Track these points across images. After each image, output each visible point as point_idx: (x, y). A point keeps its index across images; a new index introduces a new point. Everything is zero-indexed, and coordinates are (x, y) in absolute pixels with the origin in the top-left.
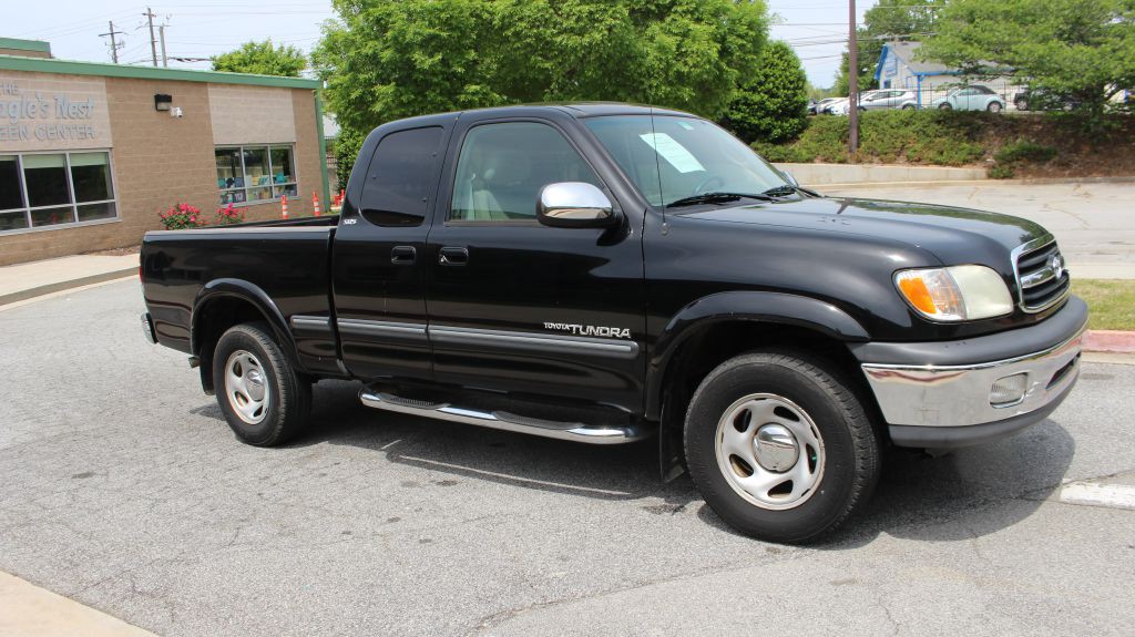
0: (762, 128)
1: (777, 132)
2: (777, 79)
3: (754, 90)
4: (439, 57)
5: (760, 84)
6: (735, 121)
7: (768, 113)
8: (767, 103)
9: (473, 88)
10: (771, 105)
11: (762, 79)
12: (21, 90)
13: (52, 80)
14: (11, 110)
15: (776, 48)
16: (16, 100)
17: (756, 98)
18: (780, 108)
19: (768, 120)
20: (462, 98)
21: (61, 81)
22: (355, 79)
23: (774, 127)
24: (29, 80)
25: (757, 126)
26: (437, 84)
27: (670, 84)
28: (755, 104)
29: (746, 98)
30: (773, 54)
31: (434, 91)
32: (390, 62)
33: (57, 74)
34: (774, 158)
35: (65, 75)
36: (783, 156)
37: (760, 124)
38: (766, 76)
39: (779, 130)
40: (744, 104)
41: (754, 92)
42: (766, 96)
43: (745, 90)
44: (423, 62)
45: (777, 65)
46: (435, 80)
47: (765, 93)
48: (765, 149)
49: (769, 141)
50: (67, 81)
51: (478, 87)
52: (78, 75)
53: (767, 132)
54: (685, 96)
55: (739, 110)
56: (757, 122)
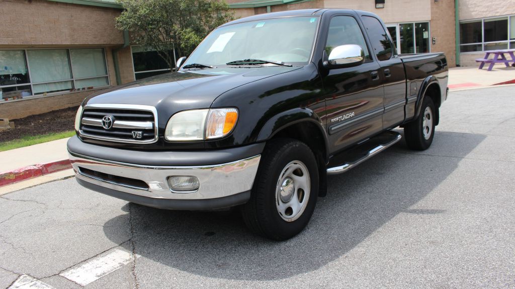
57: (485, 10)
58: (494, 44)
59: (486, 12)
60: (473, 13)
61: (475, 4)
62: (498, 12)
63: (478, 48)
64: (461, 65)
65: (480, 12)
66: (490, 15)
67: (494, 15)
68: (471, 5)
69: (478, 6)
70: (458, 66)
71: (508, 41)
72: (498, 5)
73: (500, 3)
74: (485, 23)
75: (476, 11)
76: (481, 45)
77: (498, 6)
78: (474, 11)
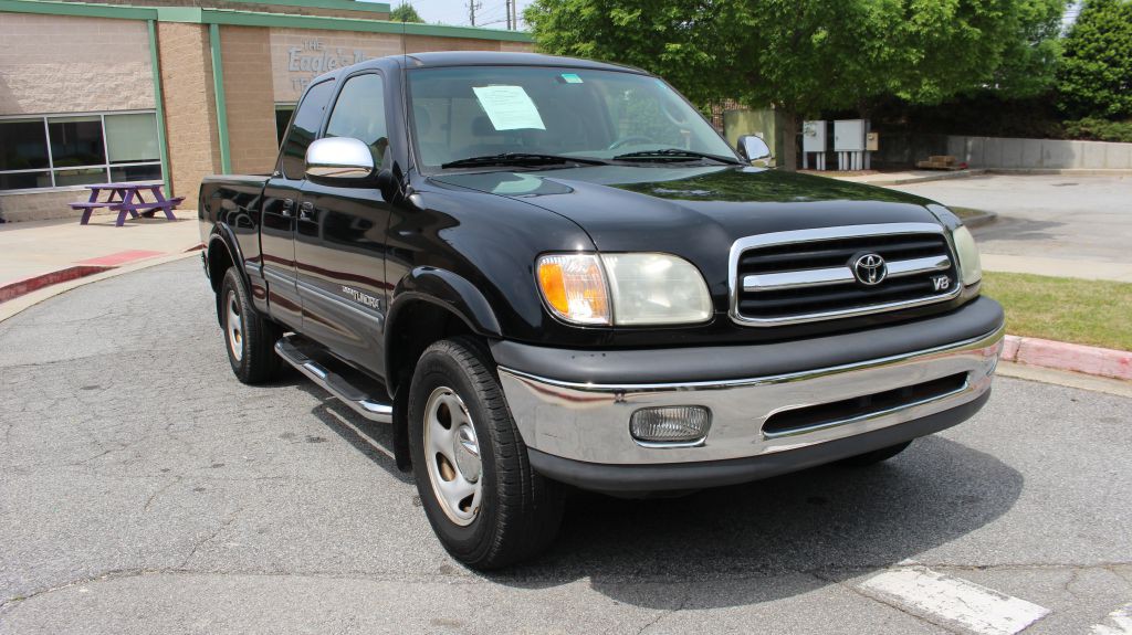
0: (1096, 102)
1: (1115, 107)
2: (1121, 45)
3: (1090, 57)
4: (638, 13)
5: (1100, 50)
6: (1065, 93)
7: (1106, 85)
8: (1106, 73)
9: (673, 47)
10: (1111, 75)
11: (1102, 44)
12: (324, 47)
13: (352, 38)
14: (314, 64)
15: (1125, 8)
16: (318, 56)
17: (1093, 67)
18: (1122, 78)
19: (1105, 93)
20: (664, 57)
21: (361, 39)
22: (559, 38)
23: (1113, 101)
24: (332, 38)
25: (1091, 99)
26: (639, 42)
27: (897, 45)
28: (1091, 74)
29: (1079, 67)
30: (1121, 15)
31: (635, 49)
32: (592, 18)
33: (357, 32)
34: (1108, 136)
35: (363, 33)
36: (1119, 135)
37: (1095, 97)
38: (1108, 42)
39: (1119, 105)
40: (1076, 74)
41: (1090, 61)
42: (1105, 65)
43: (1080, 58)
44: (621, 19)
45: (1124, 28)
46: (635, 38)
47: (1105, 61)
48: (1099, 126)
49: (1106, 118)
50: (365, 39)
51: (679, 46)
52: (375, 33)
53: (1103, 106)
54: (913, 58)
55: (1070, 81)
56: (1091, 95)
57: (51, 97)
58: (76, 173)
59: (52, 101)
60: (20, 102)
61: (23, 81)
62: (79, 105)
65: (39, 100)
66: (62, 109)
67: (71, 108)
68: (15, 82)
69: (32, 87)
71: (108, 166)
72: (77, 89)
73: (82, 87)
74: (52, 126)
75: (28, 97)
76: (46, 174)
77: (78, 93)
78: (23, 97)
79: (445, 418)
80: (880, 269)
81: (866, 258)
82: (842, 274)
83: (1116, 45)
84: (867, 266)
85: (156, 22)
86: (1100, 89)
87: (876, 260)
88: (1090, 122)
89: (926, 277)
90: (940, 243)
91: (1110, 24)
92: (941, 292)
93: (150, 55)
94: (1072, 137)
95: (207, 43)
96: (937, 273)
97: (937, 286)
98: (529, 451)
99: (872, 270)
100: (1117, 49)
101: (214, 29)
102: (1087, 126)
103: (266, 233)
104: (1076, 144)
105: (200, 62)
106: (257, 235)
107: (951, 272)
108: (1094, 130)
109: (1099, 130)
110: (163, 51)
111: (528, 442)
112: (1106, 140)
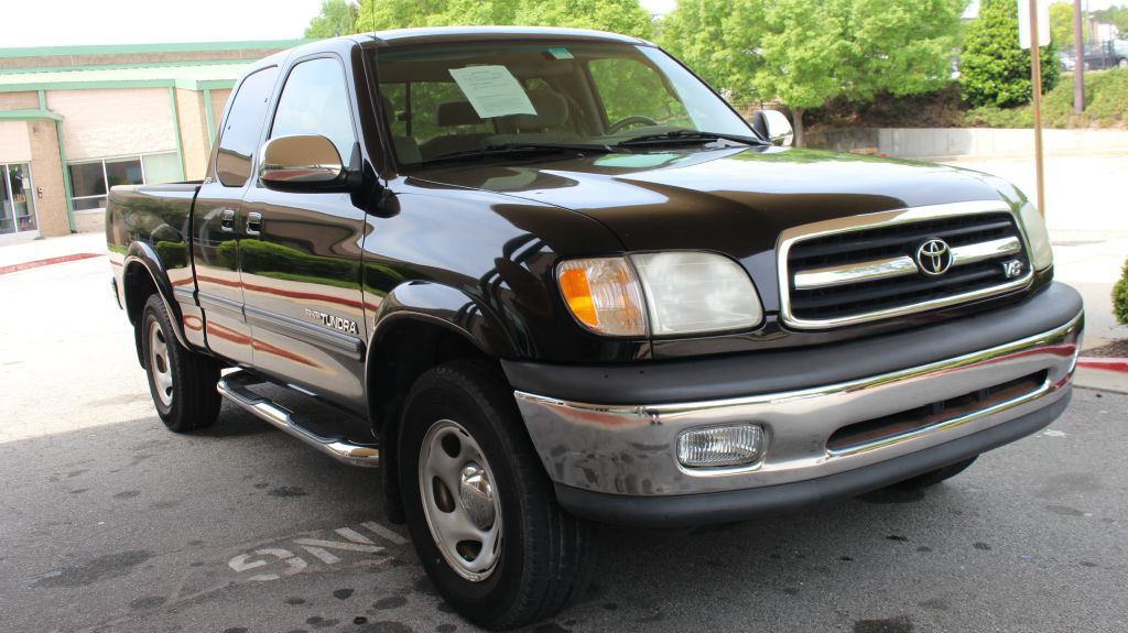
0: (987, 92)
1: (1003, 96)
2: (1004, 39)
3: (977, 52)
5: (984, 45)
7: (992, 77)
8: (991, 66)
10: (996, 67)
11: (987, 39)
17: (980, 60)
18: (1006, 69)
19: (992, 83)
23: (1000, 90)
25: (981, 90)
28: (978, 66)
29: (970, 61)
34: (995, 123)
36: (1002, 122)
37: (984, 88)
38: (993, 36)
39: (1007, 94)
42: (990, 58)
47: (989, 55)
48: (990, 115)
49: (995, 106)
53: (994, 96)
56: (980, 86)
57: (106, 145)
59: (107, 148)
60: (87, 150)
61: (88, 136)
62: (126, 149)
63: (100, 203)
64: (77, 228)
65: (99, 148)
66: (114, 152)
67: (119, 152)
68: (83, 136)
69: (94, 139)
70: (73, 232)
72: (123, 138)
73: (127, 137)
74: (108, 165)
75: (92, 146)
76: (103, 199)
77: (124, 141)
78: (88, 147)
79: (451, 445)
80: (945, 257)
81: (930, 244)
82: (902, 265)
83: (998, 39)
84: (931, 253)
85: (174, 88)
86: (987, 80)
87: (940, 246)
88: (983, 112)
89: (996, 262)
90: (1008, 223)
91: (995, 20)
92: (1013, 278)
93: (171, 112)
94: (971, 125)
95: (202, 103)
96: (1007, 258)
97: (1008, 272)
98: (556, 487)
99: (936, 258)
100: (999, 43)
101: (207, 93)
102: (981, 114)
103: (200, 264)
104: (972, 131)
105: (199, 118)
106: (190, 267)
107: (1022, 255)
108: (984, 118)
109: (989, 119)
110: (181, 108)
111: (555, 477)
112: (995, 127)
